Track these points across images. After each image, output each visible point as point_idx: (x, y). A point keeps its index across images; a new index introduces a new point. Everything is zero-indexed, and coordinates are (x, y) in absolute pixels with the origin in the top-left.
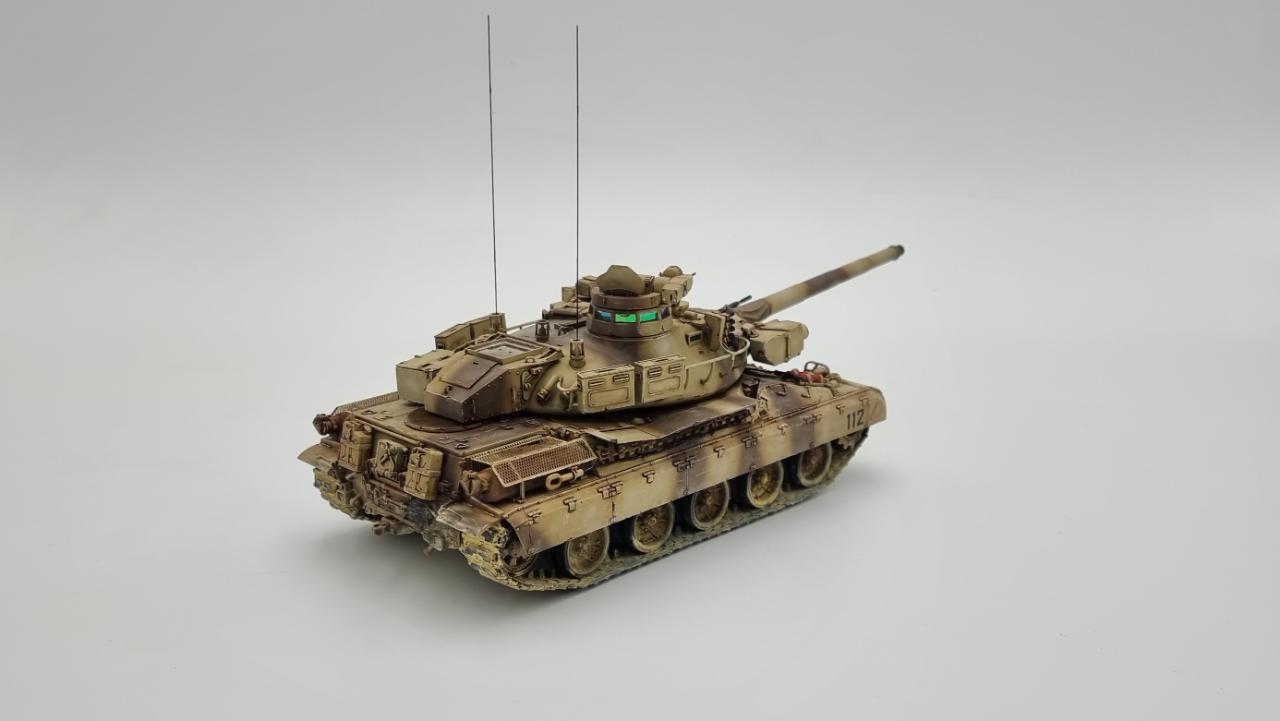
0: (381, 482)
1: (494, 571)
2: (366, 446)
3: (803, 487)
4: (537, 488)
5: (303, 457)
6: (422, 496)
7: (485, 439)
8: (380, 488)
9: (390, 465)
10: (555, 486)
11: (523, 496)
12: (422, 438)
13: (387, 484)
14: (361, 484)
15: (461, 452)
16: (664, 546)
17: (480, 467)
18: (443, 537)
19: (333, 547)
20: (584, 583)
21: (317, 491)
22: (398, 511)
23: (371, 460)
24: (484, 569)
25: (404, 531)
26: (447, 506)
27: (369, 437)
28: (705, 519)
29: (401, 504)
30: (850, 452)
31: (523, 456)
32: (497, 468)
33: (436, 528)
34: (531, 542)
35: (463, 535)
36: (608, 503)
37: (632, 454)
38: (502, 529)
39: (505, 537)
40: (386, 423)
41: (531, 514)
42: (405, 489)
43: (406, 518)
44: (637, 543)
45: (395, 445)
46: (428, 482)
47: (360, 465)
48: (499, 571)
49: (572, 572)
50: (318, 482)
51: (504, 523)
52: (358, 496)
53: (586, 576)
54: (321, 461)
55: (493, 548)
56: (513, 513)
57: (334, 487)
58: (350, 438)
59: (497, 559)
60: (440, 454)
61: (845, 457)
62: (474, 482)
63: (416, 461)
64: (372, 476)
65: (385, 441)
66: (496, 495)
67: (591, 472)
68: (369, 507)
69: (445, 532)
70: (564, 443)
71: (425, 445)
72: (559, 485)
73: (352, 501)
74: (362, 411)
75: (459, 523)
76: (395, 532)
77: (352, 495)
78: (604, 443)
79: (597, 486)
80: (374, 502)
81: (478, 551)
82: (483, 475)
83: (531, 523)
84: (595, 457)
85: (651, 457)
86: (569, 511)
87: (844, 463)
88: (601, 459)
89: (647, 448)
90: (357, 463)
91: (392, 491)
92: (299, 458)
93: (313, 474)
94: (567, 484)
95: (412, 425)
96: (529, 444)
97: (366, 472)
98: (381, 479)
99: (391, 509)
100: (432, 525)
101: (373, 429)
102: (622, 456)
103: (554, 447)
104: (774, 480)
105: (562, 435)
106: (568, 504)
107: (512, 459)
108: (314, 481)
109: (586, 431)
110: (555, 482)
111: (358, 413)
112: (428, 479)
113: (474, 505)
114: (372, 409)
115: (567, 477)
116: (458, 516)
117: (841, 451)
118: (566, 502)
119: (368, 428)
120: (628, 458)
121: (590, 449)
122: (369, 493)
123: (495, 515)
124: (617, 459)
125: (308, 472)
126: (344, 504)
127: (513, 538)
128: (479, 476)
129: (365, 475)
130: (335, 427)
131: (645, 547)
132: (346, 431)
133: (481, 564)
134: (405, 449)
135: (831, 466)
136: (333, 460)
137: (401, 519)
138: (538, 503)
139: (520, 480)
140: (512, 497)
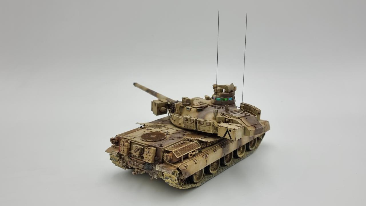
0: (134, 158)
1: (175, 184)
2: (129, 147)
3: (250, 150)
4: (186, 157)
5: (107, 151)
6: (150, 162)
7: (167, 143)
8: (134, 160)
9: (138, 153)
10: (191, 156)
11: (182, 160)
12: (147, 144)
13: (136, 159)
14: (127, 159)
15: (162, 148)
16: (217, 171)
17: (168, 152)
18: (157, 174)
19: (117, 177)
20: (198, 185)
21: (111, 161)
22: (140, 166)
23: (131, 151)
24: (171, 184)
25: (142, 173)
26: (158, 165)
27: (129, 144)
28: (227, 162)
29: (142, 165)
30: (261, 140)
31: (181, 148)
32: (175, 152)
33: (154, 172)
34: (186, 174)
35: (164, 173)
36: (205, 160)
37: (210, 145)
38: (177, 171)
39: (178, 173)
40: (135, 140)
41: (185, 166)
42: (144, 160)
43: (143, 169)
44: (211, 171)
45: (139, 146)
46: (152, 158)
47: (127, 153)
48: (176, 184)
49: (195, 182)
50: (112, 159)
51: (178, 169)
52: (126, 162)
53: (198, 182)
54: (113, 152)
55: (175, 177)
56: (180, 166)
57: (117, 160)
58: (124, 145)
59: (176, 180)
60: (155, 149)
61: (260, 141)
62: (168, 157)
63: (148, 151)
64: (131, 156)
65: (136, 145)
66: (175, 161)
67: (200, 151)
68: (130, 165)
69: (157, 173)
70: (191, 143)
71: (149, 146)
72: (192, 156)
73: (124, 164)
74: (126, 136)
75: (163, 170)
76: (140, 173)
77: (124, 162)
78: (203, 142)
79: (202, 155)
80: (131, 164)
81: (169, 178)
82: (170, 155)
83: (186, 168)
84: (201, 147)
85: (215, 145)
86: (195, 164)
87: (260, 143)
88: (202, 147)
89: (214, 142)
90: (126, 153)
91: (138, 161)
92: (105, 151)
93: (109, 156)
94: (194, 156)
95: (143, 140)
96: (181, 144)
97: (129, 155)
98: (134, 157)
99: (137, 166)
100: (152, 171)
101: (131, 142)
102: (208, 146)
103: (189, 144)
104: (243, 149)
105: (189, 140)
106: (195, 162)
107: (178, 149)
108: (110, 158)
109: (197, 139)
110: (191, 155)
111: (124, 137)
112: (152, 157)
113: (167, 164)
114: (128, 135)
115: (194, 153)
116: (163, 168)
117: (259, 139)
118: (194, 161)
119: (129, 142)
120: (209, 146)
121: (199, 144)
122: (129, 161)
123: (175, 167)
124: (207, 147)
125: (108, 155)
126: (121, 165)
127: (181, 173)
128: (169, 155)
129: (128, 156)
130: (117, 141)
131: (213, 172)
132: (122, 143)
133: (170, 182)
134: (142, 148)
135: (257, 144)
136: (117, 151)
137: (142, 169)
138: (187, 162)
139: (182, 156)
140: (180, 161)
